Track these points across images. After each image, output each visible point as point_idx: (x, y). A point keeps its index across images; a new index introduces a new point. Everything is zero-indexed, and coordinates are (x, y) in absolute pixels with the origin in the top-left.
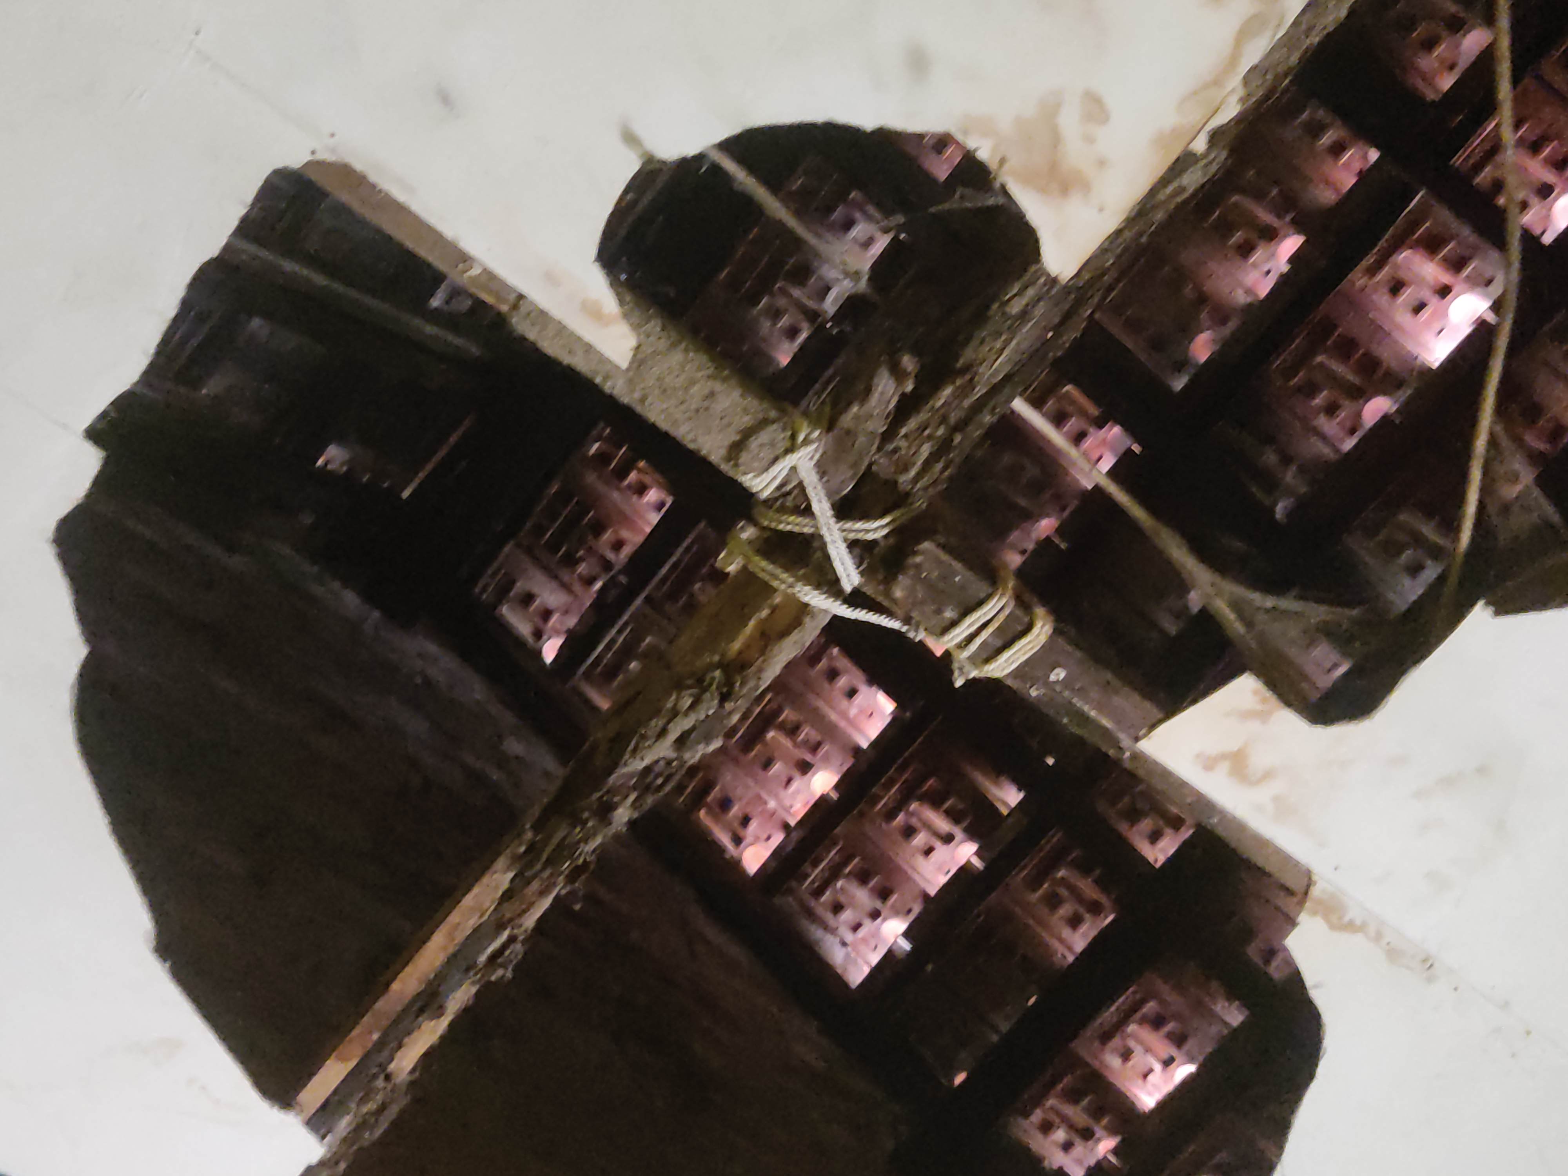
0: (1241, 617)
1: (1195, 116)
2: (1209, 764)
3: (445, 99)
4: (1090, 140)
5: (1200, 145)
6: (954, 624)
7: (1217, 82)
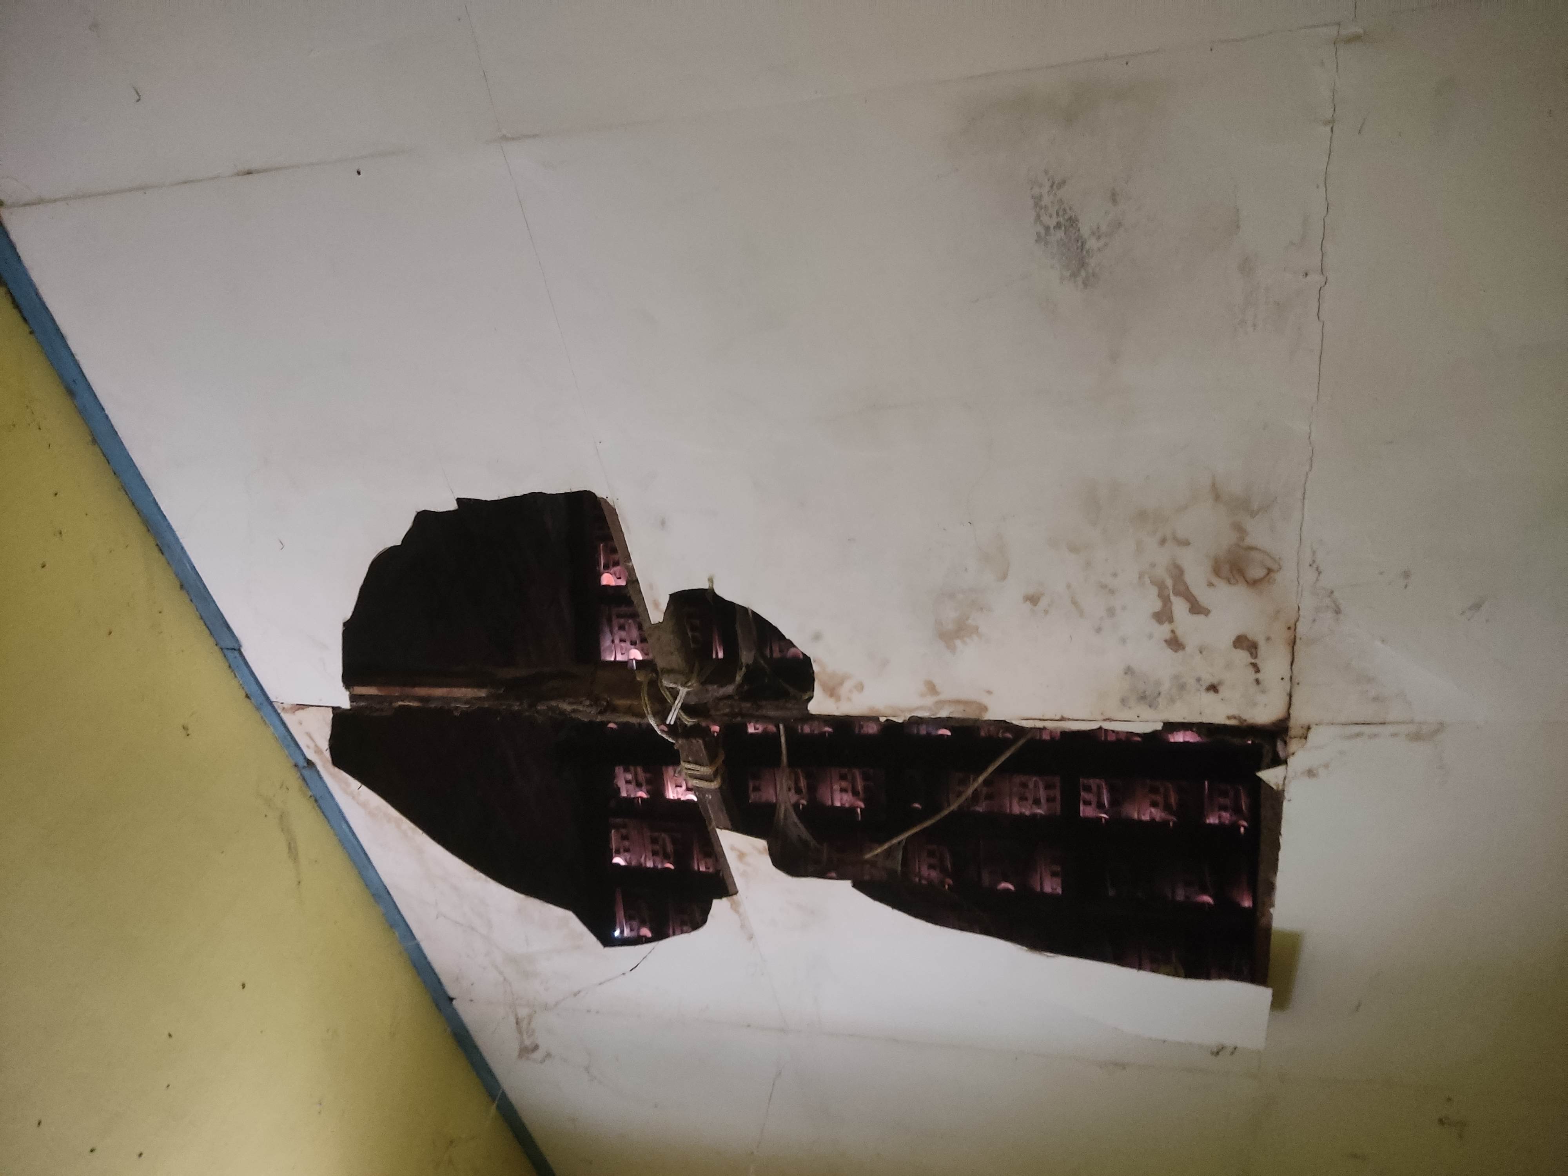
0: (785, 815)
1: (888, 712)
2: (733, 848)
3: (663, 523)
4: (851, 691)
5: (882, 719)
6: (689, 762)
7: (902, 711)
